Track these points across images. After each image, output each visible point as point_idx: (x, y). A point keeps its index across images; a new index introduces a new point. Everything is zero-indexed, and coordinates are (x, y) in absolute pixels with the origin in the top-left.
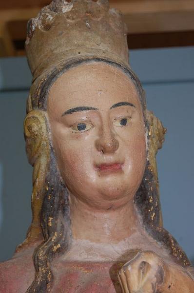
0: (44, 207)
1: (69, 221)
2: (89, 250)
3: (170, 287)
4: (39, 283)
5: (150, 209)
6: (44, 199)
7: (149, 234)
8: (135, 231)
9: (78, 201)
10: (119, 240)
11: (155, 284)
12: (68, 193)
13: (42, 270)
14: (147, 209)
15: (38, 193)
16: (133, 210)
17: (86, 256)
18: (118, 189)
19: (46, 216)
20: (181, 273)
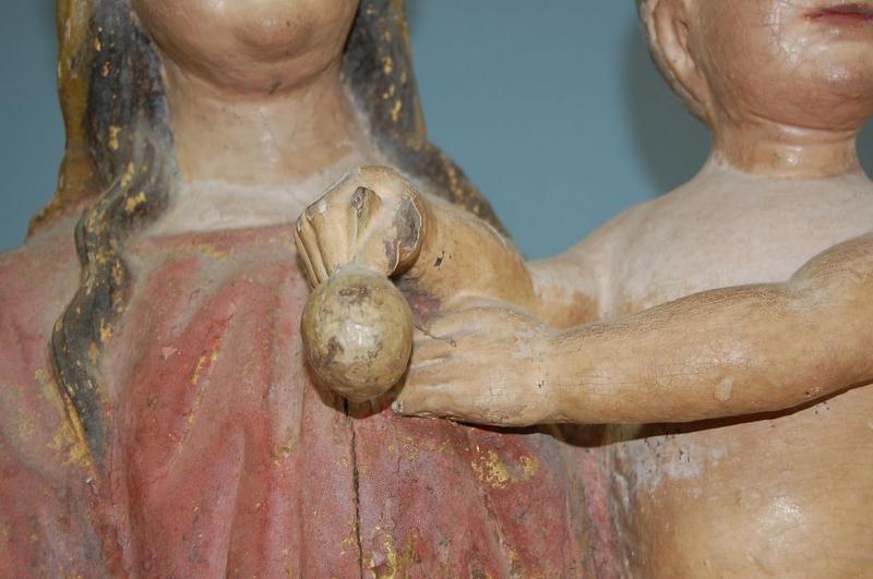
0: (93, 100)
1: (168, 138)
2: (224, 204)
3: (439, 261)
4: (89, 291)
5: (387, 91)
6: (92, 78)
7: (390, 160)
8: (347, 150)
9: (187, 77)
10: (304, 173)
11: (395, 242)
12: (157, 59)
13: (97, 258)
14: (379, 92)
15: (73, 60)
16: (341, 98)
17: (218, 218)
18: (288, 24)
19: (102, 125)
20: (467, 225)
